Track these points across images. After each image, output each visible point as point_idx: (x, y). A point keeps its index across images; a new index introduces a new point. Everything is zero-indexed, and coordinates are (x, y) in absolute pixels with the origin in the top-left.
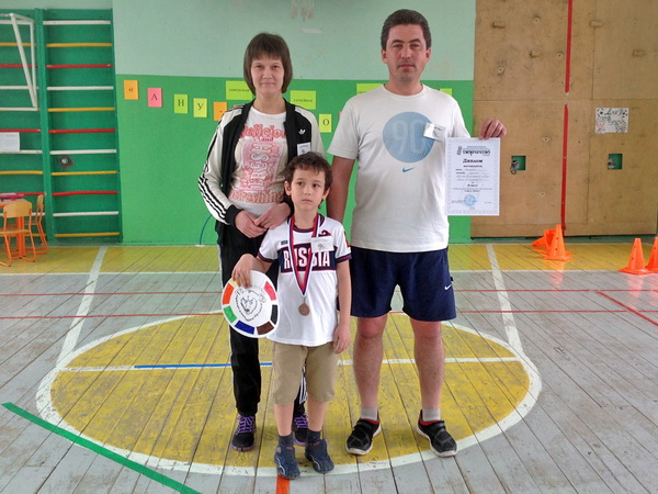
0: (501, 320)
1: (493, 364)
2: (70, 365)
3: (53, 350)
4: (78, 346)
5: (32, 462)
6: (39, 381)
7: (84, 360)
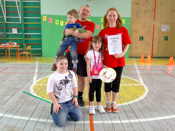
0: (138, 76)
1: (136, 86)
2: (36, 83)
3: (31, 80)
4: (37, 80)
5: (32, 104)
6: (30, 87)
7: (39, 82)
